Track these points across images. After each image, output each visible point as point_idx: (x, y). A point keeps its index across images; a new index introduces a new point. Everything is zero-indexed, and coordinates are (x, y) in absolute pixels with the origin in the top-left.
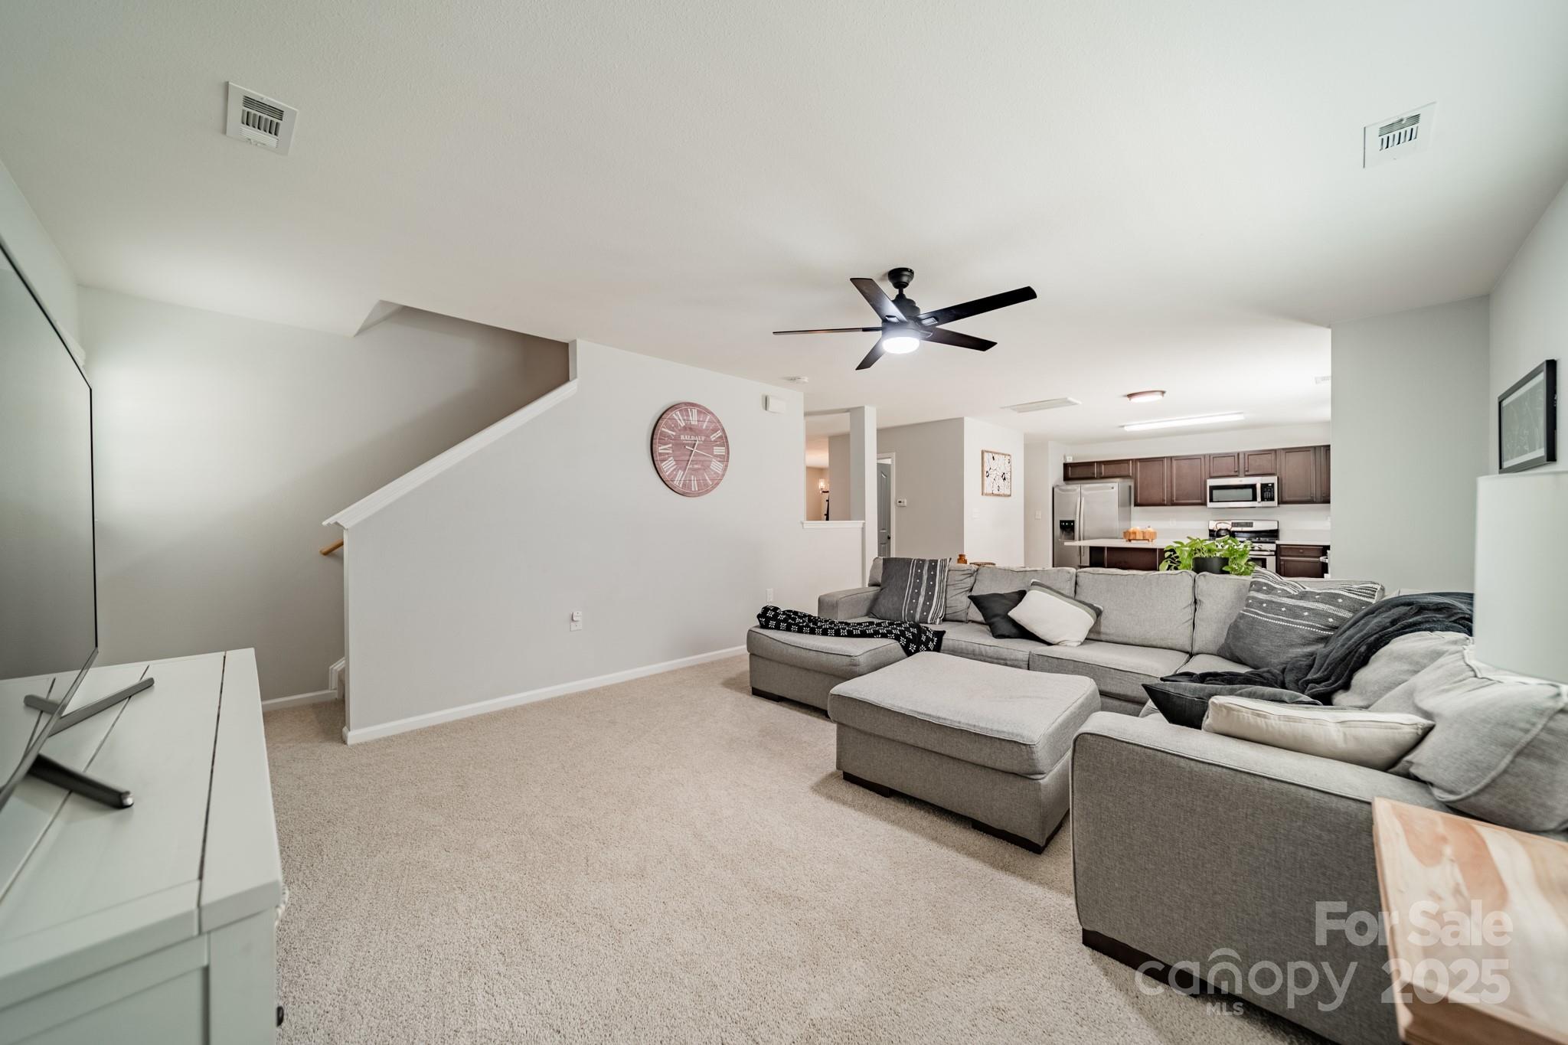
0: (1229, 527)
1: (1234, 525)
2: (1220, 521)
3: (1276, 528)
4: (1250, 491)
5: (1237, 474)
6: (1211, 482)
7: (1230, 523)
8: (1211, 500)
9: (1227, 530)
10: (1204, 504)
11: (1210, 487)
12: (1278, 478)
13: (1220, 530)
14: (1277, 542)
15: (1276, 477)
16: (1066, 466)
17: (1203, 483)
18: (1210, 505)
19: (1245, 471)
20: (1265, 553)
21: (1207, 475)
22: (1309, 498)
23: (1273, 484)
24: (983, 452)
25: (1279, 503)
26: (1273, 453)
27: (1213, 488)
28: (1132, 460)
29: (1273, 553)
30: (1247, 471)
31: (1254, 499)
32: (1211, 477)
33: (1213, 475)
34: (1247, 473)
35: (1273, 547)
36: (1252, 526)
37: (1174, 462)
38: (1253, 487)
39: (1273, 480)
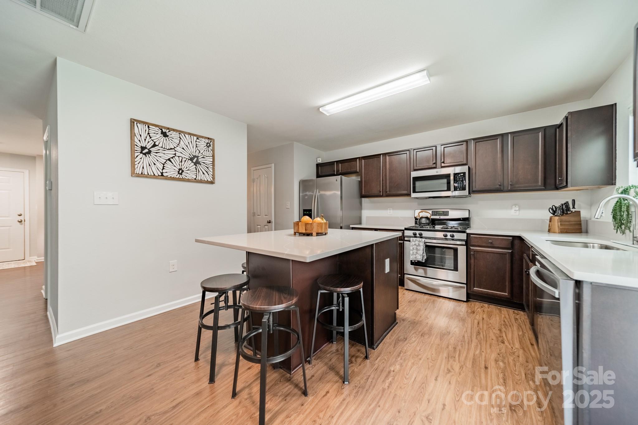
0: (429, 215)
1: (434, 213)
2: (423, 210)
3: (467, 216)
4: (445, 181)
5: (434, 166)
6: (414, 174)
7: (430, 212)
8: (414, 191)
9: (427, 218)
10: (409, 195)
11: (413, 178)
12: (469, 168)
13: (422, 218)
14: (468, 231)
15: (468, 166)
16: (318, 165)
17: (408, 176)
18: (413, 195)
19: (441, 163)
20: (458, 243)
21: (412, 169)
22: (498, 186)
23: (464, 173)
24: (133, 122)
25: (469, 193)
26: (465, 143)
27: (416, 179)
28: (359, 158)
29: (464, 243)
30: (444, 162)
31: (449, 189)
32: (415, 170)
33: (416, 168)
34: (443, 165)
35: (463, 236)
36: (448, 215)
37: (388, 157)
38: (447, 176)
39: (465, 169)
